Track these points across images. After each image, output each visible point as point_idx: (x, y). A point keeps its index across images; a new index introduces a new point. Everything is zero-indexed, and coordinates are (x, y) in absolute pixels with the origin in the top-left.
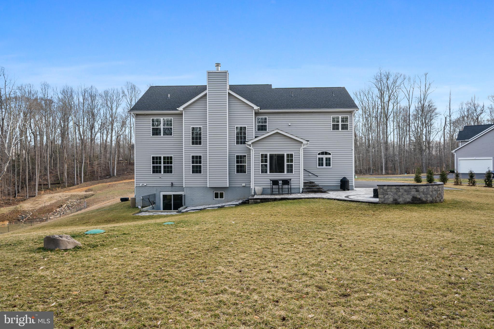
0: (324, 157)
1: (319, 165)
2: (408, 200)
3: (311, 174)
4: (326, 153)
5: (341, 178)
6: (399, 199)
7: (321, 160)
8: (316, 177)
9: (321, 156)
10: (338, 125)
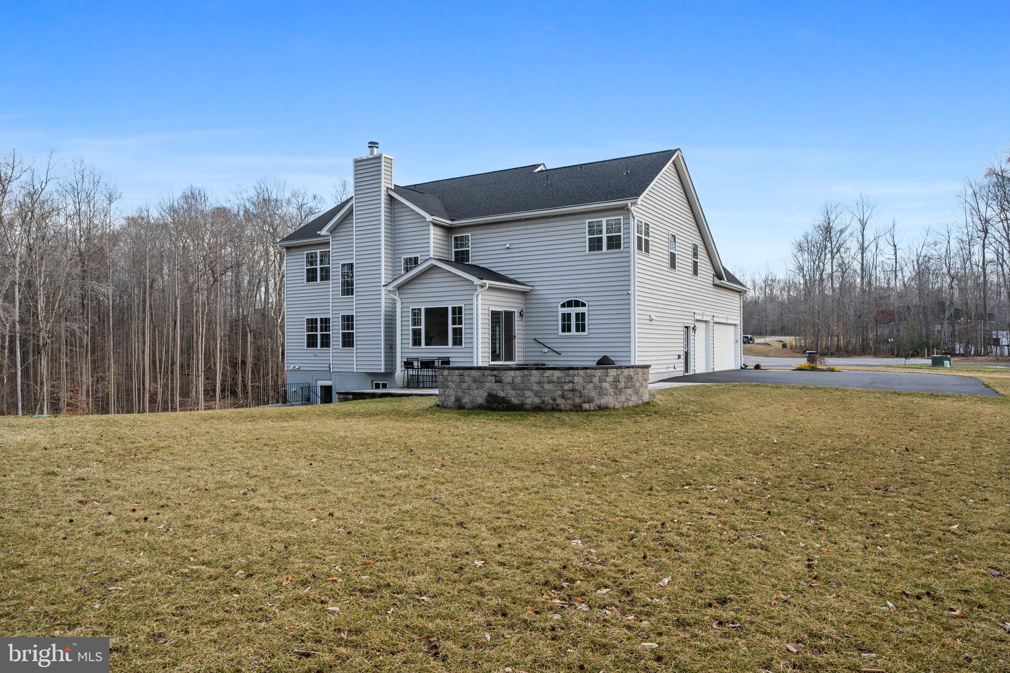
0: (573, 311)
1: (563, 331)
2: (480, 400)
3: (546, 350)
4: (577, 304)
5: (598, 359)
6: (464, 397)
7: (566, 317)
8: (557, 354)
9: (567, 310)
10: (600, 240)
